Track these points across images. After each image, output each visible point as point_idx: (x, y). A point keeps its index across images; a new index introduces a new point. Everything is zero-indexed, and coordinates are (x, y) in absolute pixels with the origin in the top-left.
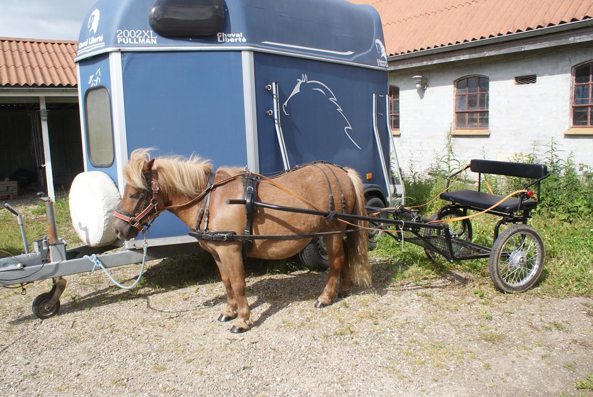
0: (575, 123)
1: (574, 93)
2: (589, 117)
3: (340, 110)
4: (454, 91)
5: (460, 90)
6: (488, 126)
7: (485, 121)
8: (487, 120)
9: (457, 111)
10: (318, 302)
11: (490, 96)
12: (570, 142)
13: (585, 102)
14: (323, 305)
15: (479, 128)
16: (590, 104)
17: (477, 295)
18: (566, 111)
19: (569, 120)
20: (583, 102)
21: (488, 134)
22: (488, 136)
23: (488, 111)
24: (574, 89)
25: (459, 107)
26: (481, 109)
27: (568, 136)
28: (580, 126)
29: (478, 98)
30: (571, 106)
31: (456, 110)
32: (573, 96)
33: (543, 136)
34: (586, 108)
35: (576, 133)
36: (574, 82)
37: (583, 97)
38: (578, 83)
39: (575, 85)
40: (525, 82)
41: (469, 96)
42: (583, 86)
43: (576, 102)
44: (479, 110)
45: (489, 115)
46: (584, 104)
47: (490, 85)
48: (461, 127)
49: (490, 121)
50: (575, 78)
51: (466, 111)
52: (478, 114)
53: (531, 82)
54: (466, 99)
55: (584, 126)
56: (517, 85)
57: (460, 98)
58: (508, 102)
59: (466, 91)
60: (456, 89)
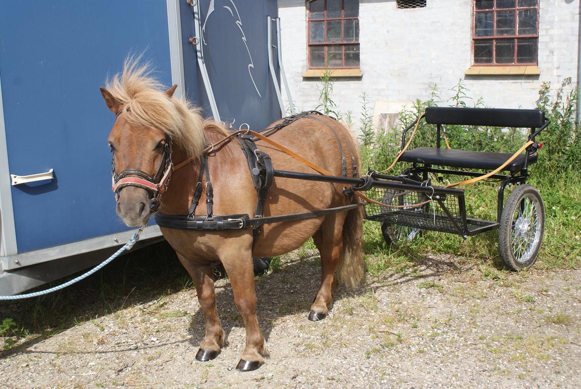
0: (476, 61)
1: (474, 22)
2: (494, 53)
3: (244, 38)
4: (306, 15)
5: (314, 14)
6: (359, 65)
7: (353, 58)
8: (357, 57)
9: (311, 44)
10: (313, 312)
11: (360, 23)
12: (472, 84)
13: (489, 34)
14: (322, 316)
15: (344, 67)
16: (495, 37)
17: (489, 277)
18: (465, 45)
19: (471, 56)
20: (486, 33)
21: (360, 75)
22: (359, 78)
23: (359, 44)
24: (474, 17)
25: (315, 37)
26: (347, 40)
27: (469, 77)
28: (484, 64)
29: (343, 25)
30: (472, 38)
31: (309, 42)
32: (474, 25)
33: (436, 77)
34: (491, 41)
35: (481, 73)
36: (475, 7)
37: (486, 27)
38: (479, 9)
39: (476, 12)
40: (410, 6)
41: (329, 23)
42: (486, 13)
43: (477, 33)
44: (345, 42)
45: (360, 49)
46: (488, 35)
47: (360, 8)
48: (317, 66)
49: (361, 57)
50: (475, 2)
51: (324, 43)
52: (343, 48)
53: (418, 5)
54: (324, 26)
55: (489, 64)
56: (400, 9)
57: (314, 25)
58: (388, 32)
59: (324, 15)
60: (308, 11)
